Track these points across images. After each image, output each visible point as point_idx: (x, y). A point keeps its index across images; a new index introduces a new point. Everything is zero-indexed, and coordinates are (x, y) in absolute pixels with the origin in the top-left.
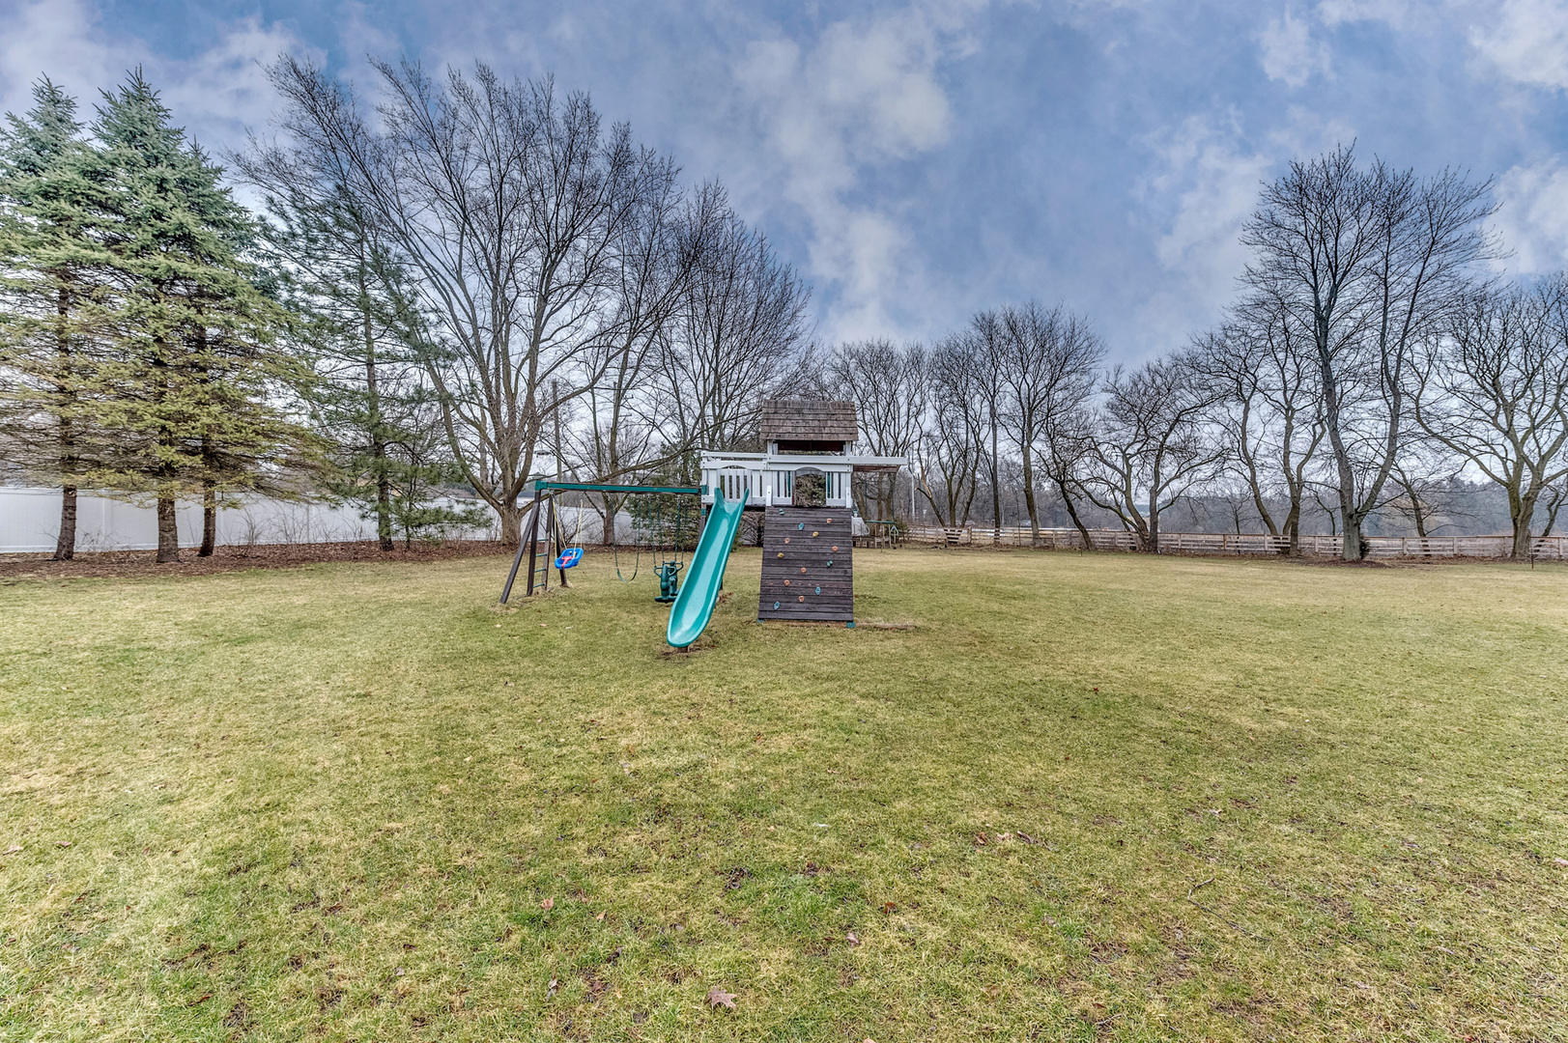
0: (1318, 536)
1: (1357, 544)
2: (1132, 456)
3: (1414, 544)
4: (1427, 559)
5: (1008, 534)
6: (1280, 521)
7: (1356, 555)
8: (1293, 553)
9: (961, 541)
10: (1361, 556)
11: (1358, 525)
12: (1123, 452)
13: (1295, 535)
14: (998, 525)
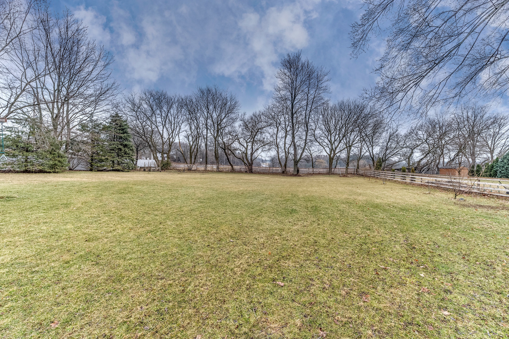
0: (291, 169)
1: (296, 170)
2: (248, 142)
3: (311, 170)
4: (313, 174)
5: (209, 167)
6: (283, 164)
7: (296, 173)
8: (285, 173)
9: (193, 169)
10: (297, 174)
11: (297, 164)
12: (246, 141)
13: (286, 168)
14: (206, 164)
